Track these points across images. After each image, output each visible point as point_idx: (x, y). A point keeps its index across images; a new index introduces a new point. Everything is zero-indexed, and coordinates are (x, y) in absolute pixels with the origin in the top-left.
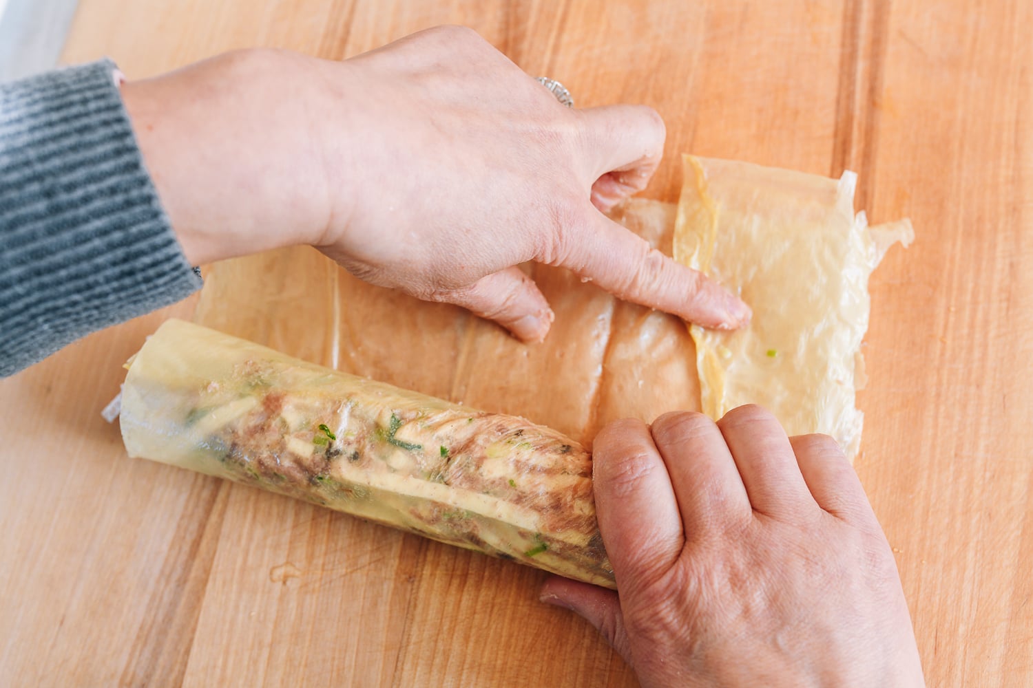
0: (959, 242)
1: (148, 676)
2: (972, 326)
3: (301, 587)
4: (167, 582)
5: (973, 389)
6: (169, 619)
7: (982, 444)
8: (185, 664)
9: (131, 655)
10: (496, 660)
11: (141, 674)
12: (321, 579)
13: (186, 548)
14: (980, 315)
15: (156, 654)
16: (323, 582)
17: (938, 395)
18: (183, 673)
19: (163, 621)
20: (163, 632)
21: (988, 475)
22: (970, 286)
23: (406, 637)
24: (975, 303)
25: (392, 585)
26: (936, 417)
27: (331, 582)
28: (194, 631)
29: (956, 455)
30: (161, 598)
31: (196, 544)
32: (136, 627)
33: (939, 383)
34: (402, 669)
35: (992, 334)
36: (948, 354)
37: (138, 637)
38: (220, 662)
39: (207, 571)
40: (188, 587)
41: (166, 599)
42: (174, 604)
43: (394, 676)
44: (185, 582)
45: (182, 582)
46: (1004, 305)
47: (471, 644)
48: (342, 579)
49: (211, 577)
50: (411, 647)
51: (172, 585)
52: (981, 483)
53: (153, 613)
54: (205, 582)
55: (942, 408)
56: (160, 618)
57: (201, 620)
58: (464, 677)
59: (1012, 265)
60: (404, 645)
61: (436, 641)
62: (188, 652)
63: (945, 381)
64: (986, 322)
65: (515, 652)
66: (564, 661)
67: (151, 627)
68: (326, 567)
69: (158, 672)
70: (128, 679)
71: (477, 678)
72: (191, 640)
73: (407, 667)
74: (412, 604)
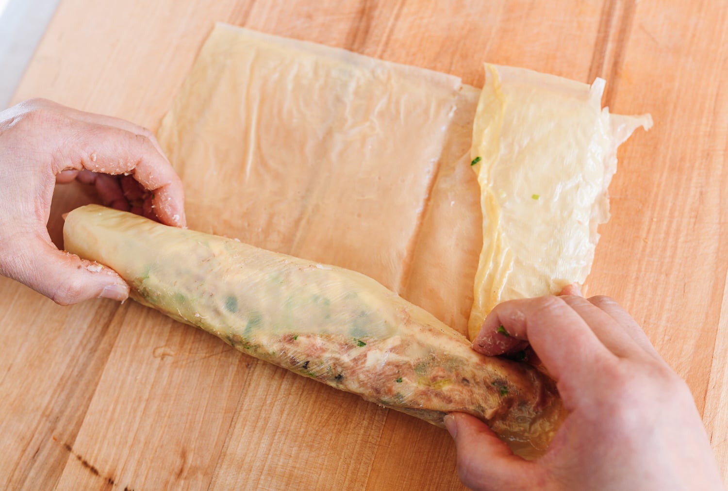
0: (665, 174)
1: (62, 412)
2: (667, 233)
3: (173, 363)
4: (84, 349)
5: (663, 277)
6: (81, 375)
7: (665, 316)
8: (87, 407)
9: (52, 397)
10: (300, 429)
11: (57, 410)
12: (187, 359)
14: (674, 226)
15: (68, 398)
16: (189, 361)
17: (637, 278)
18: (85, 413)
19: (77, 376)
20: (76, 383)
21: (667, 338)
22: (670, 205)
23: (240, 405)
24: (672, 216)
25: (235, 369)
26: (634, 294)
27: (194, 362)
28: (97, 384)
29: (645, 322)
30: (78, 360)
31: (107, 325)
32: (58, 378)
33: (639, 270)
34: (235, 427)
35: (681, 239)
36: (648, 251)
37: (59, 385)
38: (111, 408)
39: (111, 345)
40: (97, 354)
41: (81, 361)
42: (85, 365)
43: (228, 431)
44: (95, 351)
45: (93, 350)
46: (693, 220)
47: (284, 415)
48: (202, 360)
49: (113, 350)
50: (242, 413)
51: (87, 352)
52: (661, 343)
53: (71, 370)
54: (109, 352)
55: (639, 288)
56: (75, 373)
57: (102, 378)
58: (276, 437)
59: (701, 193)
60: (238, 410)
61: (261, 411)
62: (90, 399)
63: (643, 269)
64: (678, 231)
65: (314, 424)
66: (348, 434)
67: (68, 379)
68: (192, 351)
69: (69, 410)
70: (47, 413)
71: (285, 439)
72: (94, 390)
73: (238, 426)
74: (247, 383)
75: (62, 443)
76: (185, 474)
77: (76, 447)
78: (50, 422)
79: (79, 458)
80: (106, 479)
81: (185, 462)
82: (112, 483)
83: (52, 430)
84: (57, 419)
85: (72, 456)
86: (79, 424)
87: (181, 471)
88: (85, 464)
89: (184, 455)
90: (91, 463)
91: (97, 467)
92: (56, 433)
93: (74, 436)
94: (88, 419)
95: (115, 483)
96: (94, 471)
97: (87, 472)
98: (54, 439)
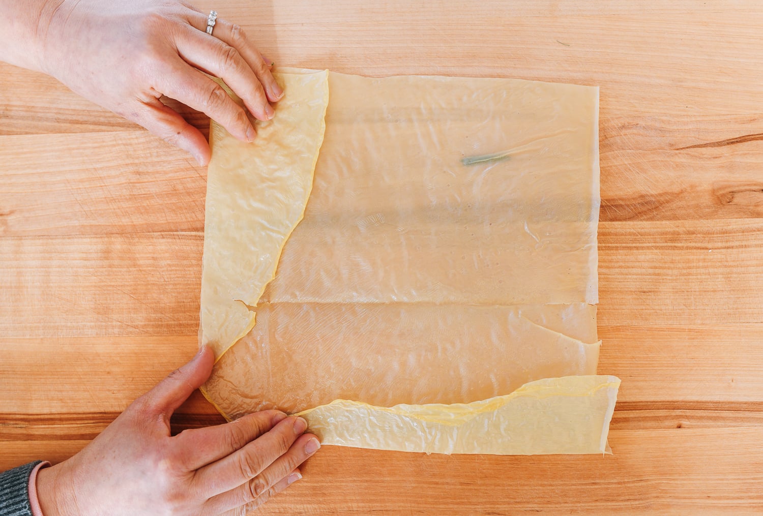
0: (309, 484)
1: (12, 118)
3: (67, 180)
4: (56, 113)
6: (40, 119)
9: (19, 106)
10: (52, 283)
11: (12, 113)
12: (73, 189)
13: (74, 118)
15: (23, 118)
16: (71, 190)
19: (38, 117)
20: (33, 118)
23: (54, 237)
25: (76, 224)
27: (73, 194)
28: (37, 133)
30: (48, 112)
31: (77, 122)
32: (32, 104)
34: (40, 239)
37: (28, 107)
38: (25, 150)
39: (65, 131)
40: (57, 124)
41: (49, 115)
42: (47, 119)
43: (35, 236)
45: (58, 120)
46: (277, 511)
47: (57, 269)
48: (75, 199)
50: (50, 241)
51: (56, 116)
53: (41, 111)
54: (60, 132)
56: (40, 115)
58: (42, 269)
60: (51, 237)
61: (55, 252)
62: (27, 133)
65: (58, 291)
66: (59, 315)
67: (35, 112)
68: (79, 190)
69: (15, 122)
70: (8, 108)
71: (43, 275)
72: (32, 133)
73: (41, 241)
74: (70, 237)
78: (3, 113)
81: (7, 215)
84: (7, 117)
89: (12, 212)
94: (15, 137)
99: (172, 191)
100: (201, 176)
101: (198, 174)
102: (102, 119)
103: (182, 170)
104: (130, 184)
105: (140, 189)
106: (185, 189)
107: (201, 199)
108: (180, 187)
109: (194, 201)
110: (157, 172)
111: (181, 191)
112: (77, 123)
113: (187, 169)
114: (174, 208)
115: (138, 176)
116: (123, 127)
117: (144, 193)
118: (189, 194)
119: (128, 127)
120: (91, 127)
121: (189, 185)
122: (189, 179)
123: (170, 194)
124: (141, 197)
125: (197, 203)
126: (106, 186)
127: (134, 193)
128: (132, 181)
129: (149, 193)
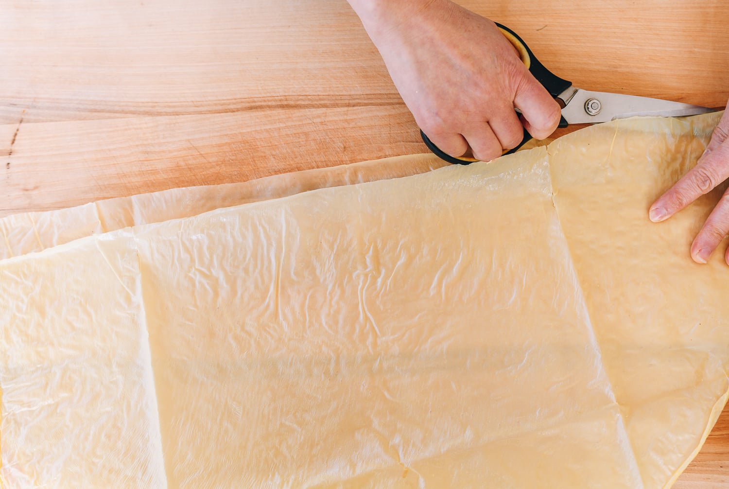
75: (23, 117)
76: (26, 193)
77: (23, 124)
78: (32, 104)
79: (18, 130)
80: (11, 150)
81: (32, 190)
82: (10, 154)
83: (28, 107)
84: (35, 107)
85: (17, 126)
86: (36, 121)
87: (27, 190)
88: (16, 135)
89: (36, 188)
90: (17, 138)
91: (16, 142)
92: (27, 110)
93: (28, 121)
95: (10, 156)
96: (13, 142)
97: (12, 138)
98: (24, 111)
99: (176, 167)
100: (201, 154)
101: (199, 152)
102: (117, 108)
103: (185, 149)
104: (140, 162)
105: (148, 166)
106: (187, 165)
107: (201, 173)
108: (182, 163)
109: (194, 175)
110: (163, 152)
111: (184, 167)
112: (95, 112)
113: (189, 149)
114: (177, 181)
115: (147, 155)
116: (134, 114)
117: (151, 169)
118: (190, 169)
119: (139, 114)
120: (107, 115)
121: (190, 162)
122: (190, 157)
123: (174, 169)
124: (149, 173)
125: (197, 177)
126: (118, 164)
127: (143, 170)
128: (141, 159)
129: (155, 169)
